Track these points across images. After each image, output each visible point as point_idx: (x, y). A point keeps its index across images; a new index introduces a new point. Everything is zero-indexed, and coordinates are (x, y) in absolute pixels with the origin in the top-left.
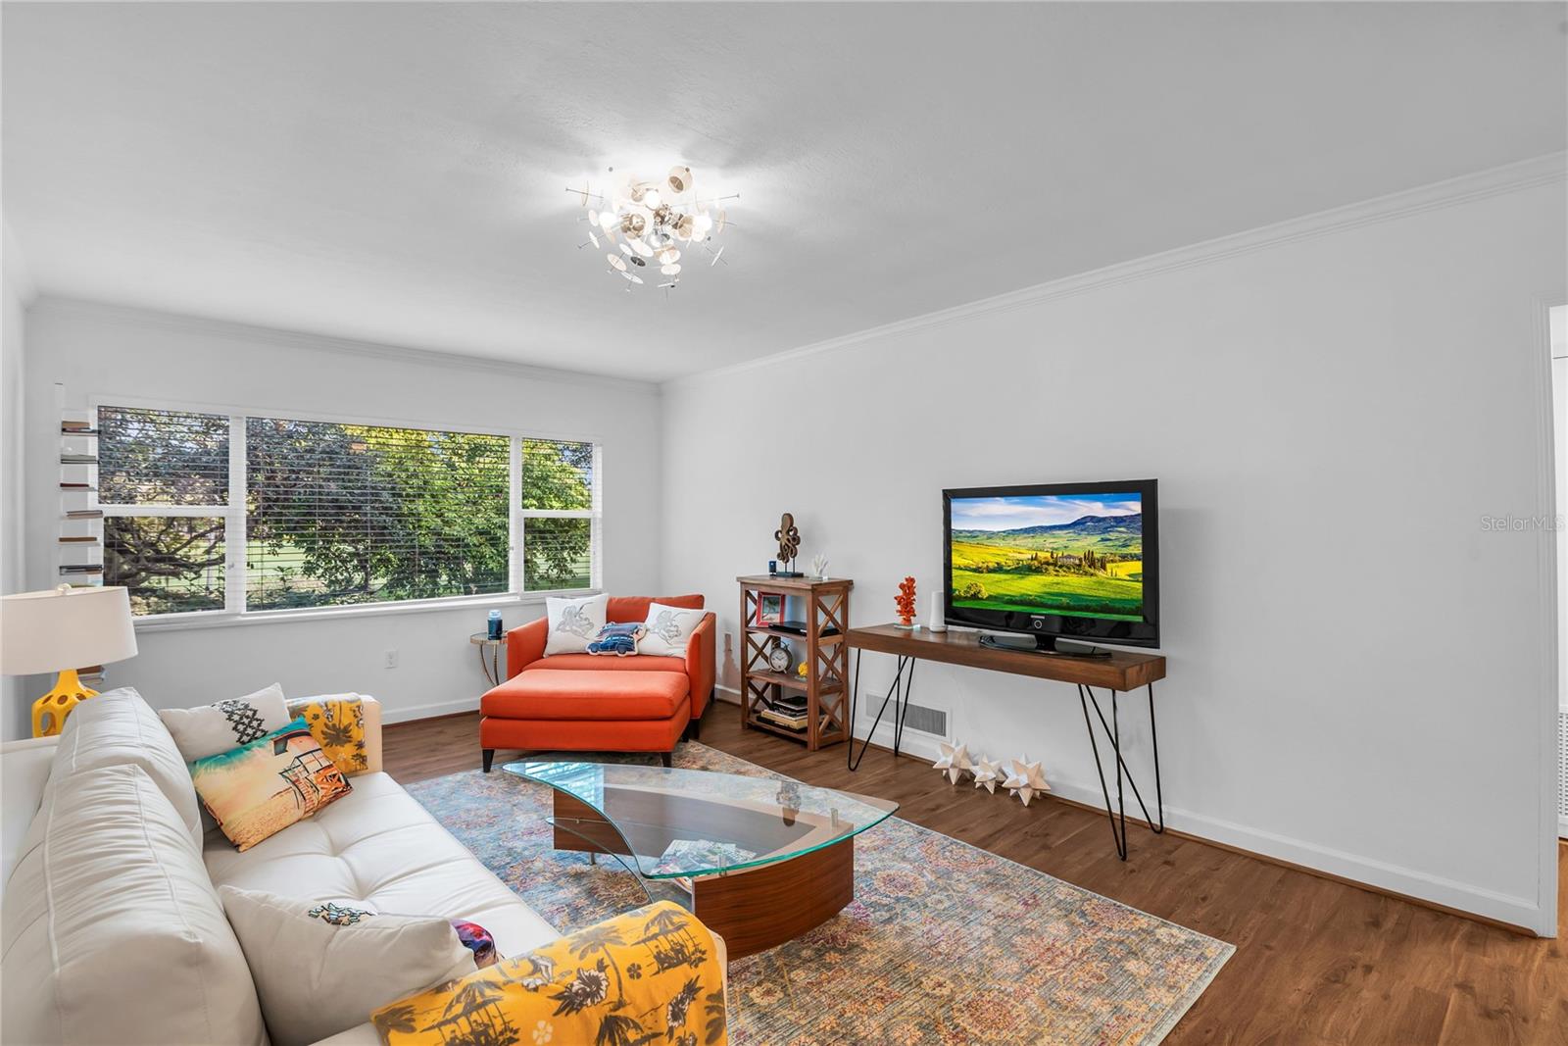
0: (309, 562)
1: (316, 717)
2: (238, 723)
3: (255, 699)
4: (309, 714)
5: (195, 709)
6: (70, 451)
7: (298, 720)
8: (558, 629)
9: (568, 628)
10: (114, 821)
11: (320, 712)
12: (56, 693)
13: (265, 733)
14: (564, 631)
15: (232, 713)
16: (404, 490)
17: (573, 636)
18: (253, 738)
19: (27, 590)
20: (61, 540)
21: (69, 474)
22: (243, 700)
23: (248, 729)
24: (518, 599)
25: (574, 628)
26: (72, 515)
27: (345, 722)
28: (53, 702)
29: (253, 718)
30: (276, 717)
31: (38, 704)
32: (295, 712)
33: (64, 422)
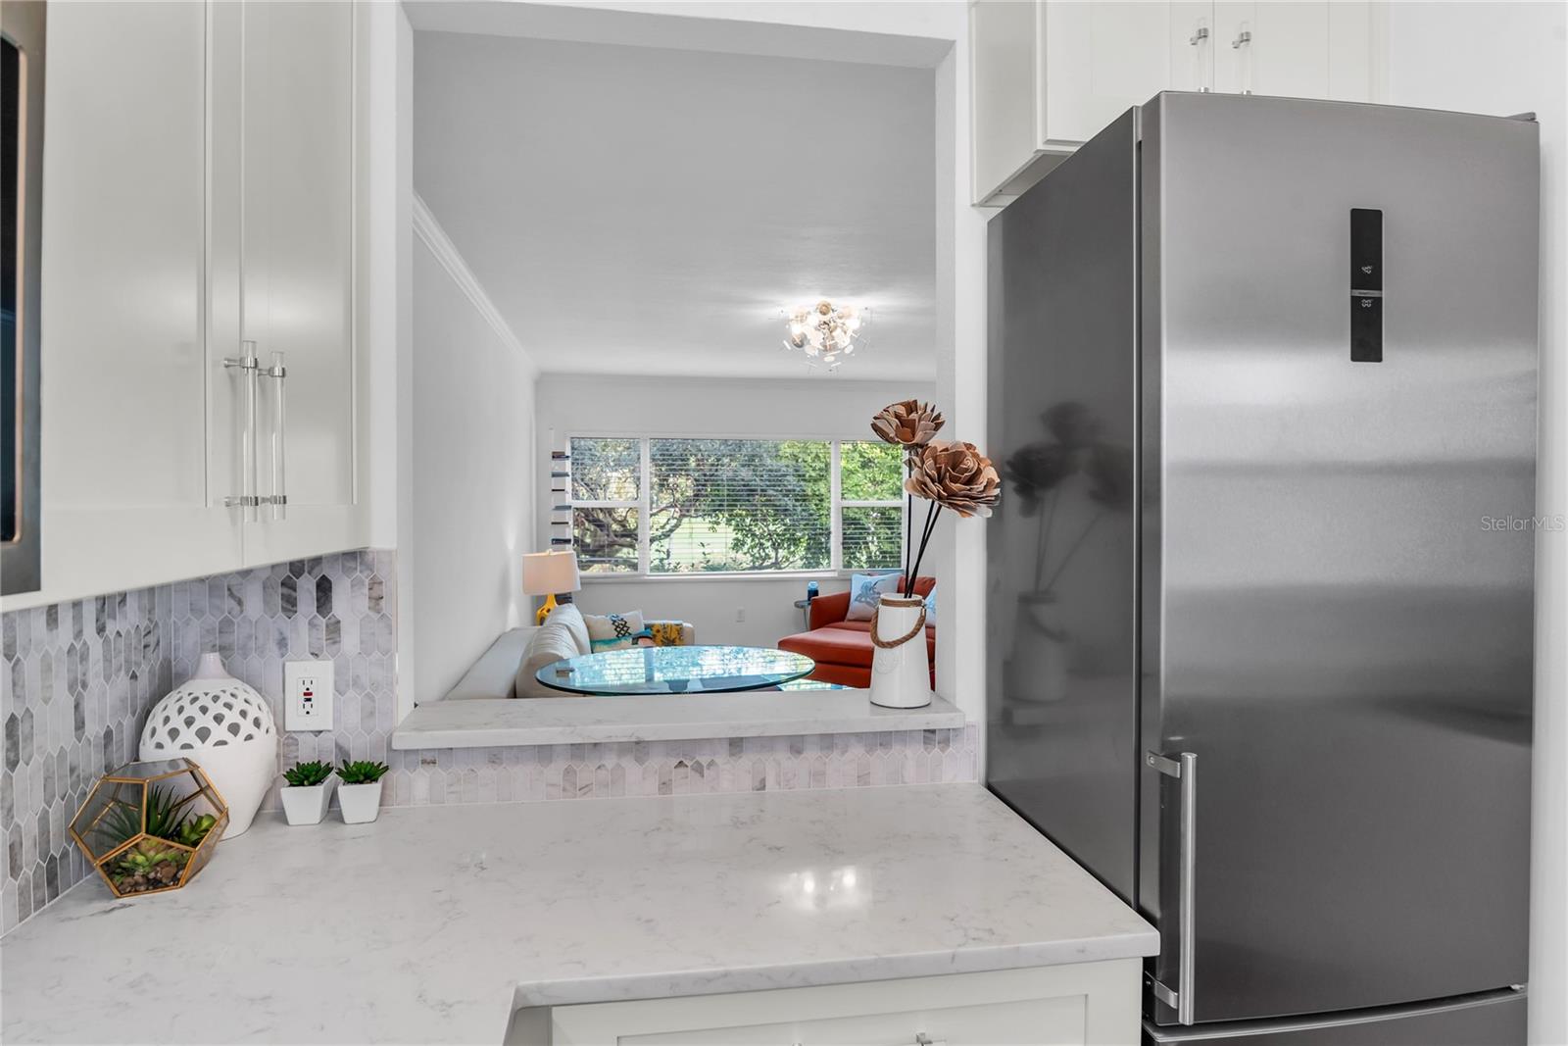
0: (737, 539)
1: (658, 631)
2: (617, 627)
3: (627, 616)
4: (655, 629)
5: (599, 617)
6: (557, 470)
7: (649, 630)
8: (856, 600)
9: (863, 599)
10: (552, 639)
11: (660, 629)
12: (546, 607)
13: (630, 634)
14: (860, 601)
15: (615, 621)
16: (808, 472)
17: (867, 606)
18: (624, 635)
19: (538, 552)
20: (553, 523)
21: (555, 483)
22: (621, 616)
23: (622, 630)
24: (835, 575)
25: (868, 600)
26: (558, 508)
27: (673, 636)
28: (545, 611)
29: (625, 626)
30: (637, 627)
31: (539, 612)
32: (647, 627)
33: (554, 453)
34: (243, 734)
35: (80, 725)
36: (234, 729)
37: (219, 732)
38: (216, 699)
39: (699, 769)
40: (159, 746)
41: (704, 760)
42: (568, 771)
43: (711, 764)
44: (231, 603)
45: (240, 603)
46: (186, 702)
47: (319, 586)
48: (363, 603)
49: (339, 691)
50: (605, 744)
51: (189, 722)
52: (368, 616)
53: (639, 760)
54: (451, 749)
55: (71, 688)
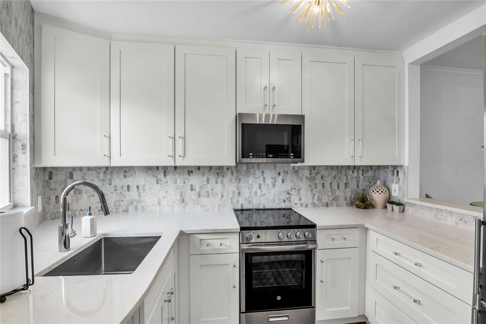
34: (379, 193)
35: (358, 186)
36: (382, 192)
37: (375, 192)
38: (376, 187)
39: (465, 222)
40: (371, 193)
41: (467, 220)
42: (435, 214)
43: (469, 222)
44: (386, 174)
45: (388, 174)
46: (375, 187)
47: (397, 172)
48: (403, 175)
49: (399, 190)
50: (443, 210)
51: (376, 190)
52: (403, 178)
53: (451, 216)
54: (415, 204)
55: (357, 181)
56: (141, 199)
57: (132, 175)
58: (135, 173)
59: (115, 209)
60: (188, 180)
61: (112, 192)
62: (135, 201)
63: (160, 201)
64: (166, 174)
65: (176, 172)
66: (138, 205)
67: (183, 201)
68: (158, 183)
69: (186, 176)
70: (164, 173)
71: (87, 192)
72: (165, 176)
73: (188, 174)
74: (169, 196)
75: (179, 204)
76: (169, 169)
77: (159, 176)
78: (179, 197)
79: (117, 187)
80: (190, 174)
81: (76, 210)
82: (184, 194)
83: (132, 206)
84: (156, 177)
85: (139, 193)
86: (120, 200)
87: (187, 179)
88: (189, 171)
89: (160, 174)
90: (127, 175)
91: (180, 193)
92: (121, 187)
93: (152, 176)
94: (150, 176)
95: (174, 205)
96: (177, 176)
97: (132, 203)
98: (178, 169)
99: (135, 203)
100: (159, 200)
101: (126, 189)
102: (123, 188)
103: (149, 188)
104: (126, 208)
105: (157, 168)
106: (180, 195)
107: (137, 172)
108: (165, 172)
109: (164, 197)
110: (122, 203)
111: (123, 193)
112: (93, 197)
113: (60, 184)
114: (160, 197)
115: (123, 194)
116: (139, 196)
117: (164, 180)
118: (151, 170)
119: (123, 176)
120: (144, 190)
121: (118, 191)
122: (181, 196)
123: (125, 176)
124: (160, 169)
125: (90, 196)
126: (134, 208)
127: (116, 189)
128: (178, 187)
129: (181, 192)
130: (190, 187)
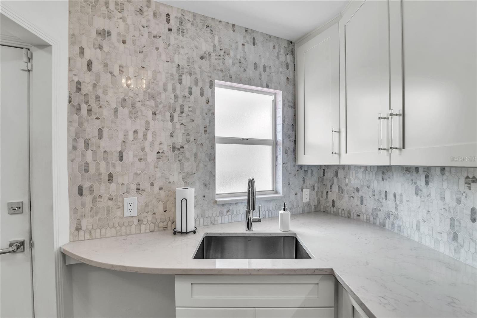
56: (397, 214)
57: (389, 177)
58: (393, 175)
59: (373, 219)
60: (466, 197)
61: (370, 197)
62: (392, 215)
63: (420, 224)
64: (428, 181)
65: (445, 177)
66: (395, 222)
67: (455, 237)
68: (418, 195)
69: (463, 187)
70: (425, 178)
71: (348, 192)
72: (427, 183)
73: (466, 183)
74: (431, 219)
75: (447, 241)
76: (433, 172)
77: (419, 183)
78: (448, 228)
79: (375, 191)
80: (470, 184)
81: (340, 208)
82: (456, 223)
83: (389, 220)
84: (415, 183)
85: (396, 204)
86: (377, 209)
87: (464, 194)
88: (468, 177)
89: (420, 180)
90: (386, 177)
91: (449, 220)
92: (379, 193)
93: (411, 182)
94: (408, 180)
95: (440, 239)
96: (445, 185)
97: (389, 217)
98: (447, 173)
99: (392, 217)
100: (418, 222)
101: (383, 196)
102: (381, 194)
103: (407, 200)
104: (383, 221)
105: (417, 168)
106: (449, 224)
107: (395, 174)
108: (427, 177)
109: (425, 220)
110: (379, 213)
111: (381, 200)
112: (352, 198)
113: (329, 181)
114: (420, 219)
115: (381, 202)
116: (396, 208)
117: (425, 190)
118: (409, 172)
119: (381, 178)
120: (401, 202)
121: (377, 197)
122: (452, 226)
123: (383, 178)
124: (421, 170)
125: (350, 197)
126: (391, 224)
127: (374, 194)
128: (445, 207)
129: (452, 219)
130: (469, 213)
